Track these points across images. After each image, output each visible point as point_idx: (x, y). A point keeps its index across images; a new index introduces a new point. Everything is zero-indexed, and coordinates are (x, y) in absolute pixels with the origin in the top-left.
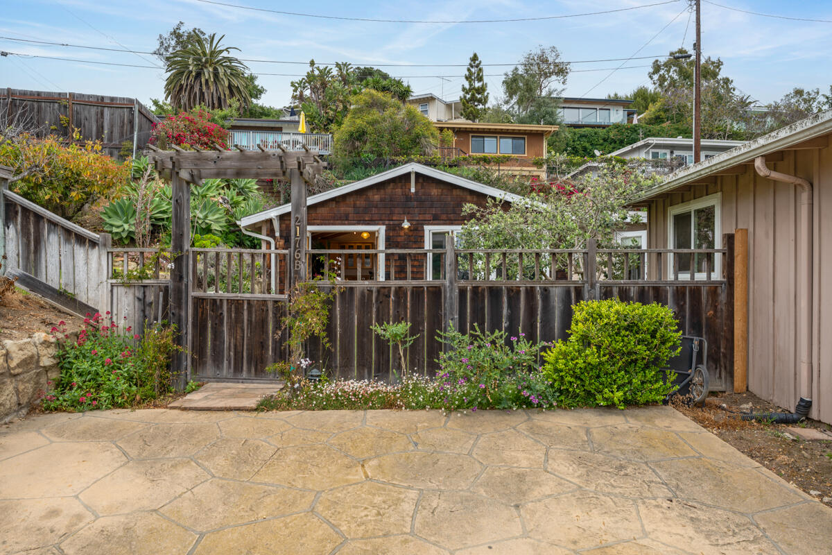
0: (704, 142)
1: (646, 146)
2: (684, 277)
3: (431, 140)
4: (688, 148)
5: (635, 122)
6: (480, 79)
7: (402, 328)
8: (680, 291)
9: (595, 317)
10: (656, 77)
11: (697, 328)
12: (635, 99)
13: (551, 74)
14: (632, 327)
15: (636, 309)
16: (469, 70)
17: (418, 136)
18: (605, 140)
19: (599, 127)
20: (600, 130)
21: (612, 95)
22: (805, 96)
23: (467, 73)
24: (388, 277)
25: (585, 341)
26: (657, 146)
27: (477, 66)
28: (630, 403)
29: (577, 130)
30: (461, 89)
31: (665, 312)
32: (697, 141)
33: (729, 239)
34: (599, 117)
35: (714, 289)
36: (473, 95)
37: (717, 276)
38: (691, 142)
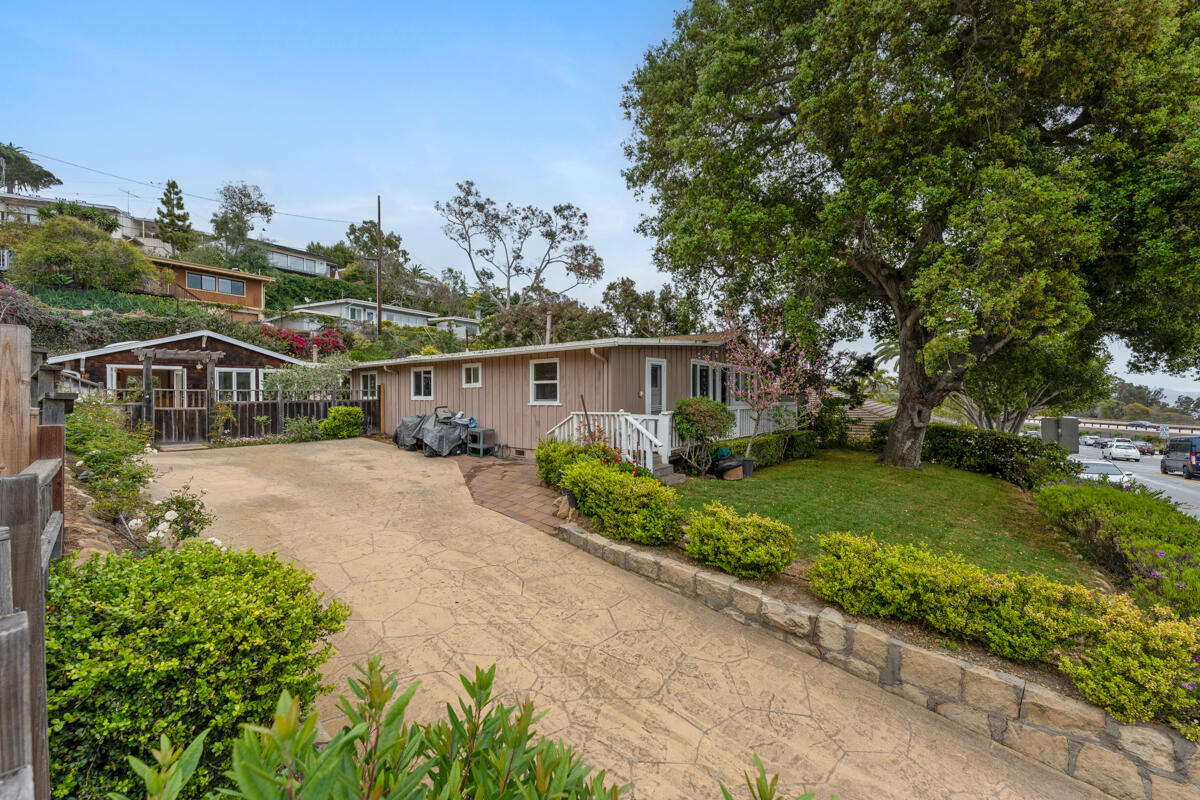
0: (383, 306)
1: (347, 303)
2: (365, 398)
3: (153, 278)
4: (374, 308)
5: (337, 277)
6: (181, 207)
7: (264, 418)
8: (364, 403)
9: (337, 411)
10: (352, 237)
11: (369, 414)
12: (336, 251)
13: (255, 210)
14: (349, 414)
15: (350, 409)
16: (165, 195)
17: (137, 272)
18: (311, 287)
19: (306, 275)
20: (308, 278)
21: (315, 243)
22: (454, 274)
23: (165, 198)
24: (238, 400)
25: (334, 418)
26: (354, 305)
27: (177, 194)
28: (349, 437)
29: (286, 275)
30: (156, 211)
31: (358, 409)
32: (380, 306)
33: (379, 387)
34: (306, 266)
35: (374, 402)
36: (173, 221)
37: (376, 398)
38: (376, 305)
